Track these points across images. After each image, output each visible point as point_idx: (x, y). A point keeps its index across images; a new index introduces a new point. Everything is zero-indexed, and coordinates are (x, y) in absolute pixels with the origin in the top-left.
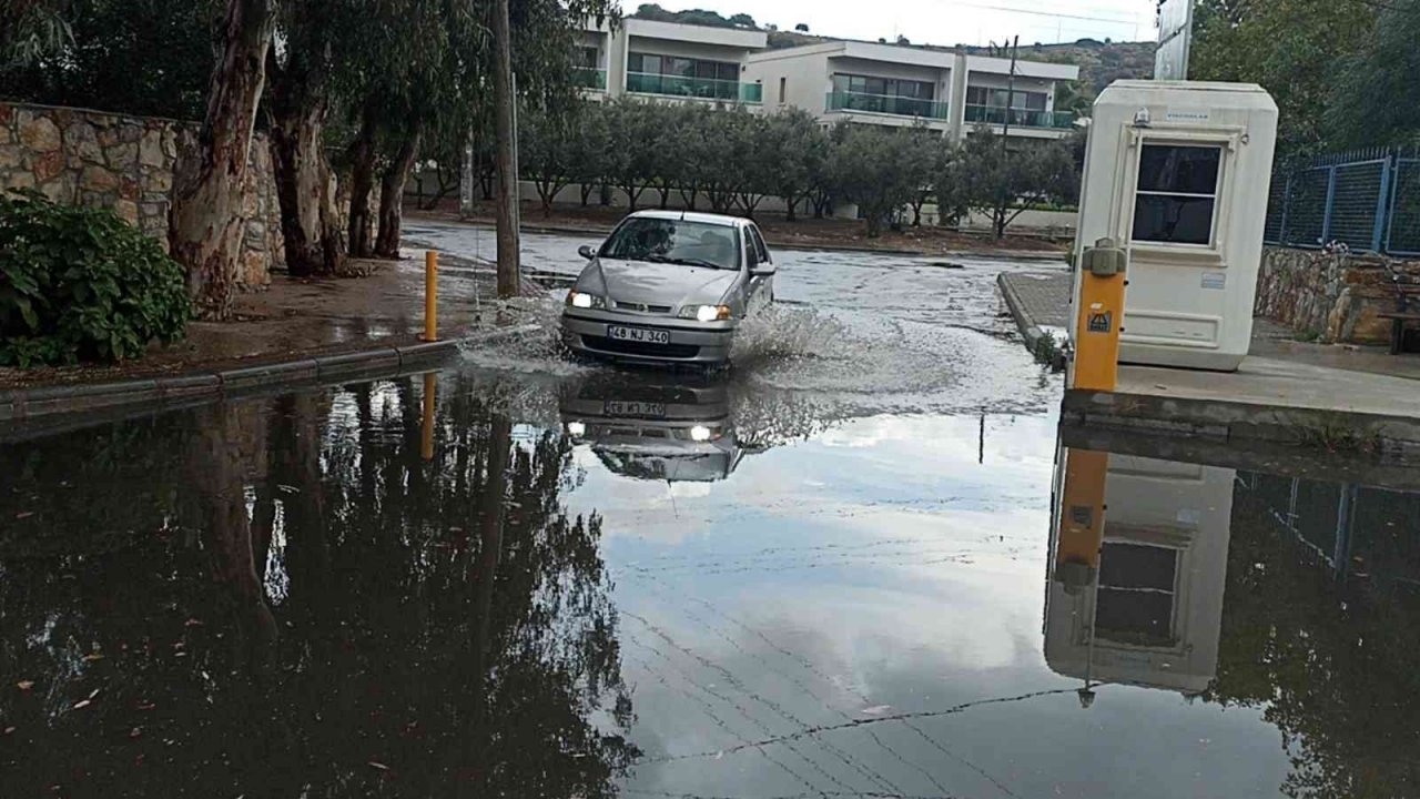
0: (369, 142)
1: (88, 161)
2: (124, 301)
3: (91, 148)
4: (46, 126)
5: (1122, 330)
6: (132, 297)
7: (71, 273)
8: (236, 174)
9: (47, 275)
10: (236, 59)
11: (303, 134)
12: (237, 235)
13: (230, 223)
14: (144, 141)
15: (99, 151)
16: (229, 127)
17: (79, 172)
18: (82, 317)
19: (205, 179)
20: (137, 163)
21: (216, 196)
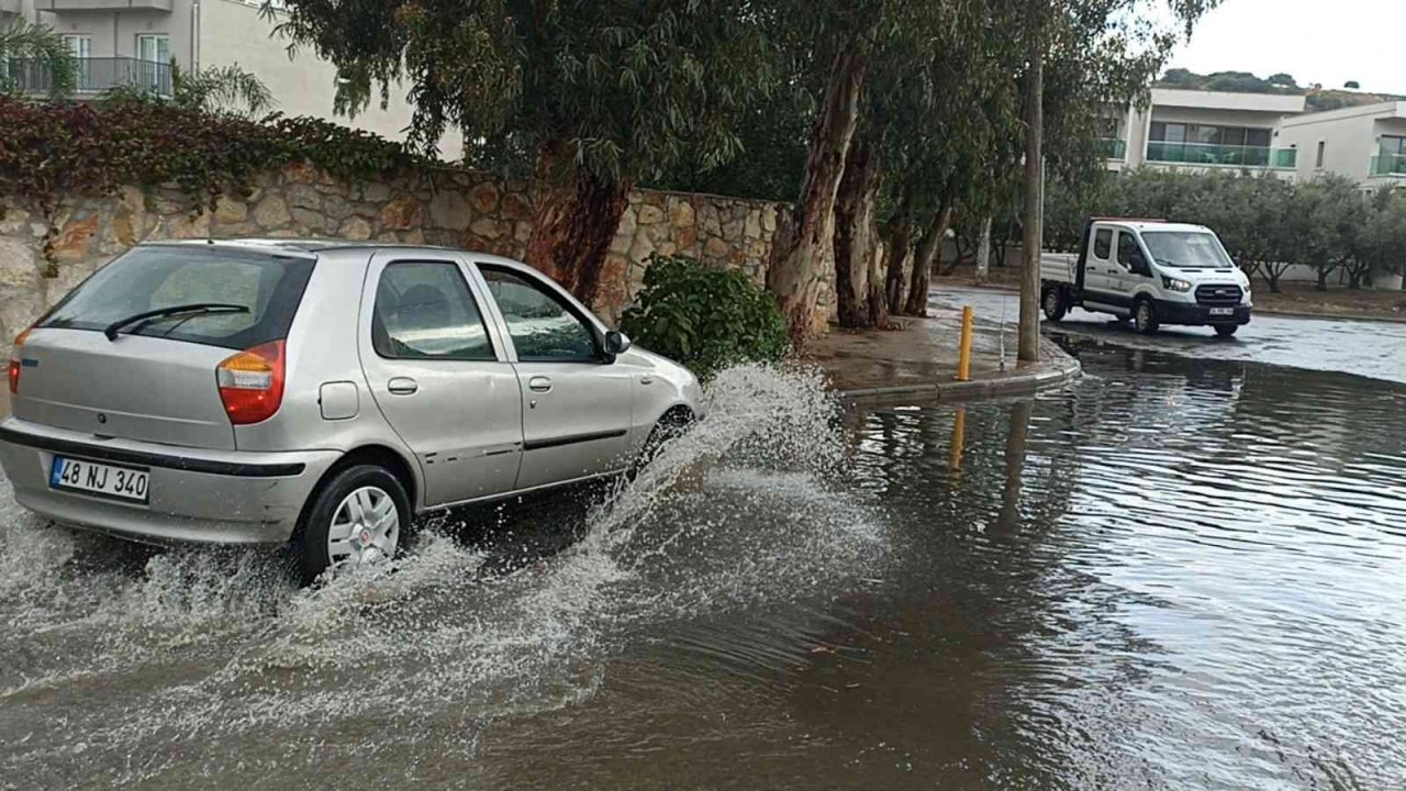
0: (907, 214)
1: (711, 234)
3: (713, 224)
4: (686, 208)
8: (817, 244)
9: (698, 317)
10: (824, 154)
11: (858, 210)
12: (815, 291)
13: (811, 281)
14: (748, 218)
15: (719, 226)
16: (815, 206)
17: (704, 242)
19: (795, 247)
20: (743, 236)
21: (802, 260)
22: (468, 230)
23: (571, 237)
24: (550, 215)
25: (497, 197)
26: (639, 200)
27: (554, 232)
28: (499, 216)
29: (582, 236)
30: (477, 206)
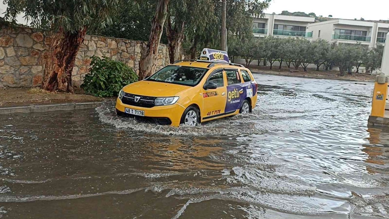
1: (123, 51)
2: (123, 83)
3: (124, 48)
4: (114, 42)
5: (387, 99)
6: (126, 82)
7: (112, 76)
8: (155, 54)
9: (107, 76)
10: (156, 26)
11: (176, 45)
12: (154, 69)
13: (153, 66)
14: (136, 46)
15: (126, 48)
16: (154, 43)
17: (121, 53)
18: (114, 86)
19: (147, 55)
20: (134, 52)
21: (150, 59)
22: (32, 48)
23: (62, 50)
24: (55, 42)
25: (43, 37)
26: (97, 40)
27: (56, 48)
28: (44, 43)
29: (66, 49)
30: (35, 40)
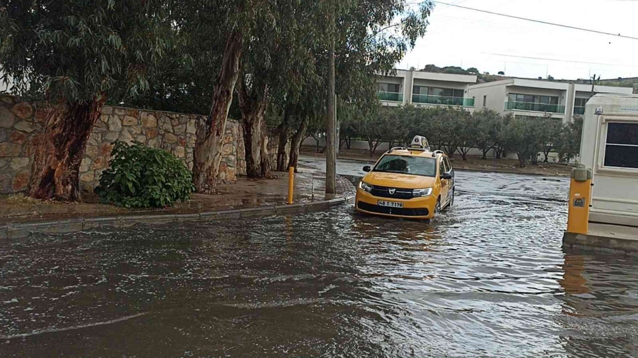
0: (287, 124)
1: (167, 131)
2: (166, 184)
3: (168, 126)
4: (151, 118)
5: (590, 206)
6: (170, 182)
7: (148, 173)
8: (219, 136)
9: (139, 173)
10: (222, 91)
11: (255, 121)
12: (218, 160)
13: (216, 155)
14: (188, 123)
15: (171, 127)
16: (217, 118)
17: (163, 136)
18: (150, 190)
19: (207, 138)
20: (186, 133)
21: (211, 144)
22: (12, 128)
23: (64, 131)
24: (52, 119)
25: (31, 110)
26: (123, 114)
27: (54, 128)
28: (33, 120)
29: (71, 130)
30: (19, 115)
